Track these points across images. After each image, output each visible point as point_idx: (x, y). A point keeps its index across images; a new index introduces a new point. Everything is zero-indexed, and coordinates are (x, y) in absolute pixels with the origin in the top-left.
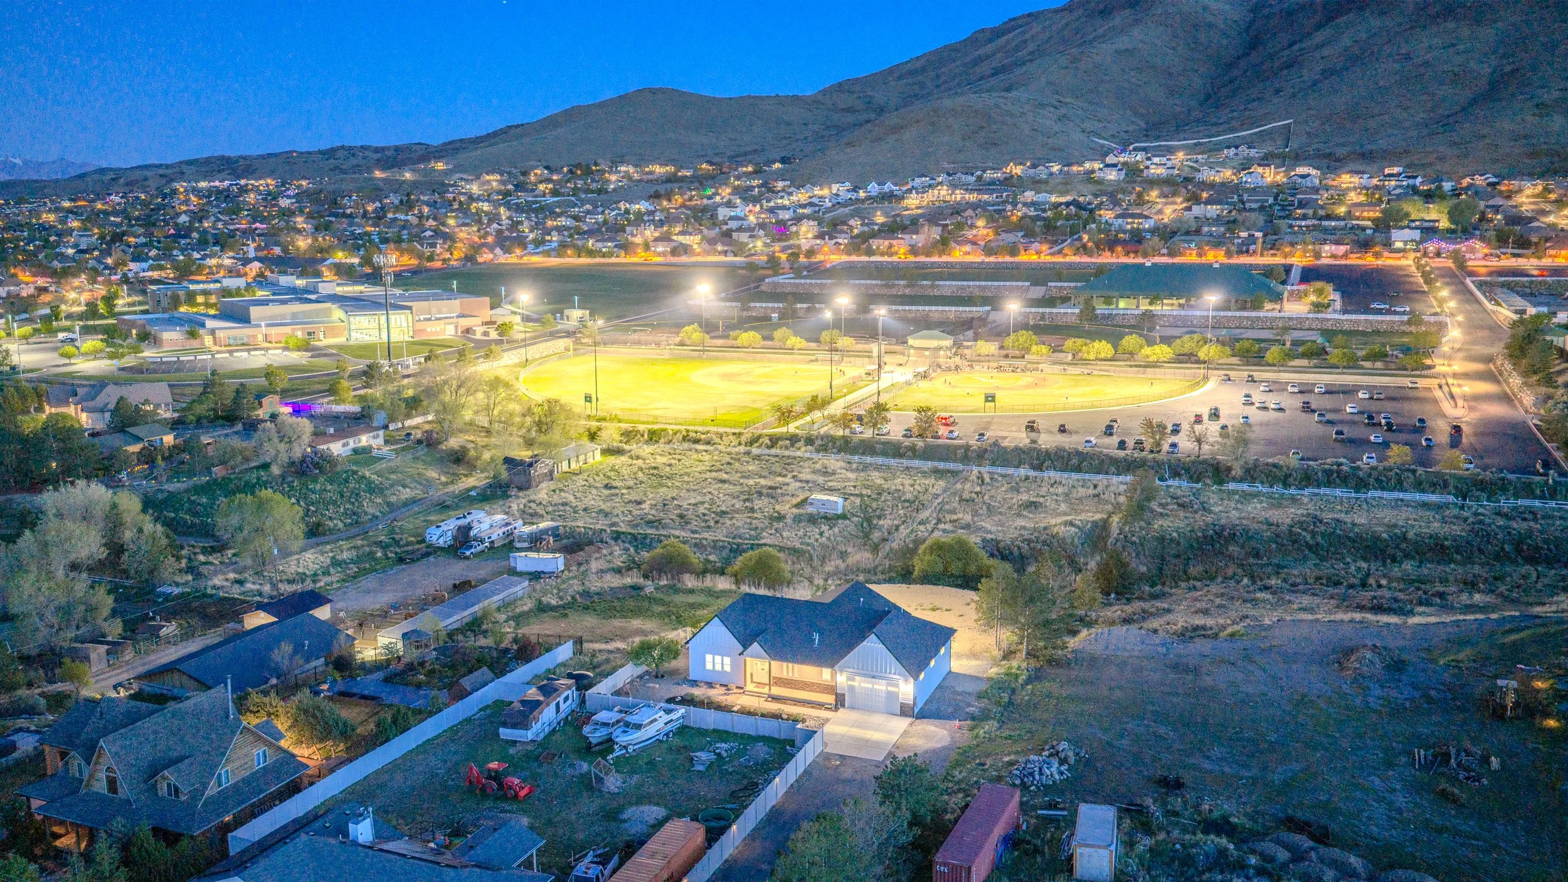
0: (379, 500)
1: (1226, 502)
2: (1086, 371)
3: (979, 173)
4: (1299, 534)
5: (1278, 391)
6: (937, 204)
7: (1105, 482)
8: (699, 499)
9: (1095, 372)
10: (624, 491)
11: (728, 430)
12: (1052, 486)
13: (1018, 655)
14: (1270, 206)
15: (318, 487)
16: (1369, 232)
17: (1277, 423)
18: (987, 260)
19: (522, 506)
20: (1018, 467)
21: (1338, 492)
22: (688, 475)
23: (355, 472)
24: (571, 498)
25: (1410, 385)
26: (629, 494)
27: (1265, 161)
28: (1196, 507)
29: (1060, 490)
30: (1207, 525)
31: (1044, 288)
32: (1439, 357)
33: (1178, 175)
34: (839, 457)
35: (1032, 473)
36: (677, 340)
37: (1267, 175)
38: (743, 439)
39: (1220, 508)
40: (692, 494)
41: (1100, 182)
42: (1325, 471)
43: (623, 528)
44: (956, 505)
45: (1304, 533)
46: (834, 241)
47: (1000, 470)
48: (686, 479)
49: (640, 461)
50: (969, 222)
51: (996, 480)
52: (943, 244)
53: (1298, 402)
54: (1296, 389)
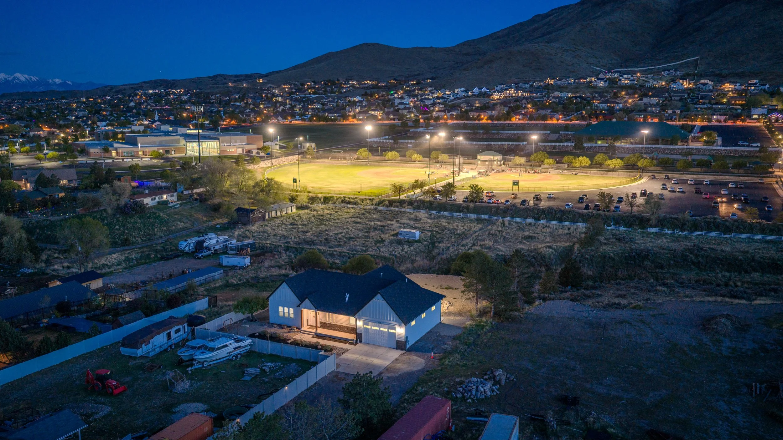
0: (164, 228)
1: (645, 238)
2: (574, 173)
3: (531, 83)
4: (688, 256)
5: (681, 183)
6: (508, 98)
7: (575, 227)
8: (340, 231)
9: (579, 174)
10: (300, 226)
11: (367, 197)
12: (544, 228)
13: (489, 314)
14: (686, 98)
15: (133, 221)
16: (739, 111)
17: (680, 198)
18: (530, 122)
19: (240, 233)
20: (526, 218)
21: (713, 234)
22: (338, 219)
23: (155, 214)
24: (269, 229)
25: (759, 181)
26: (302, 228)
27: (683, 78)
28: (626, 240)
29: (548, 230)
30: (632, 249)
31: (558, 135)
32: (777, 168)
33: (636, 84)
34: (425, 211)
35: (533, 221)
36: (356, 156)
37: (685, 84)
38: (374, 202)
39: (641, 241)
40: (338, 229)
41: (595, 87)
42: (706, 222)
43: (292, 244)
44: (485, 237)
45: (692, 256)
46: (450, 113)
47: (515, 219)
48: (337, 221)
49: (315, 212)
50: (524, 106)
51: (512, 225)
52: (508, 116)
53: (693, 189)
54: (693, 183)
